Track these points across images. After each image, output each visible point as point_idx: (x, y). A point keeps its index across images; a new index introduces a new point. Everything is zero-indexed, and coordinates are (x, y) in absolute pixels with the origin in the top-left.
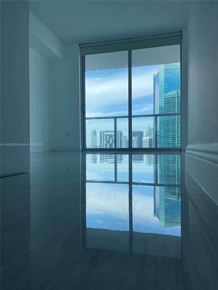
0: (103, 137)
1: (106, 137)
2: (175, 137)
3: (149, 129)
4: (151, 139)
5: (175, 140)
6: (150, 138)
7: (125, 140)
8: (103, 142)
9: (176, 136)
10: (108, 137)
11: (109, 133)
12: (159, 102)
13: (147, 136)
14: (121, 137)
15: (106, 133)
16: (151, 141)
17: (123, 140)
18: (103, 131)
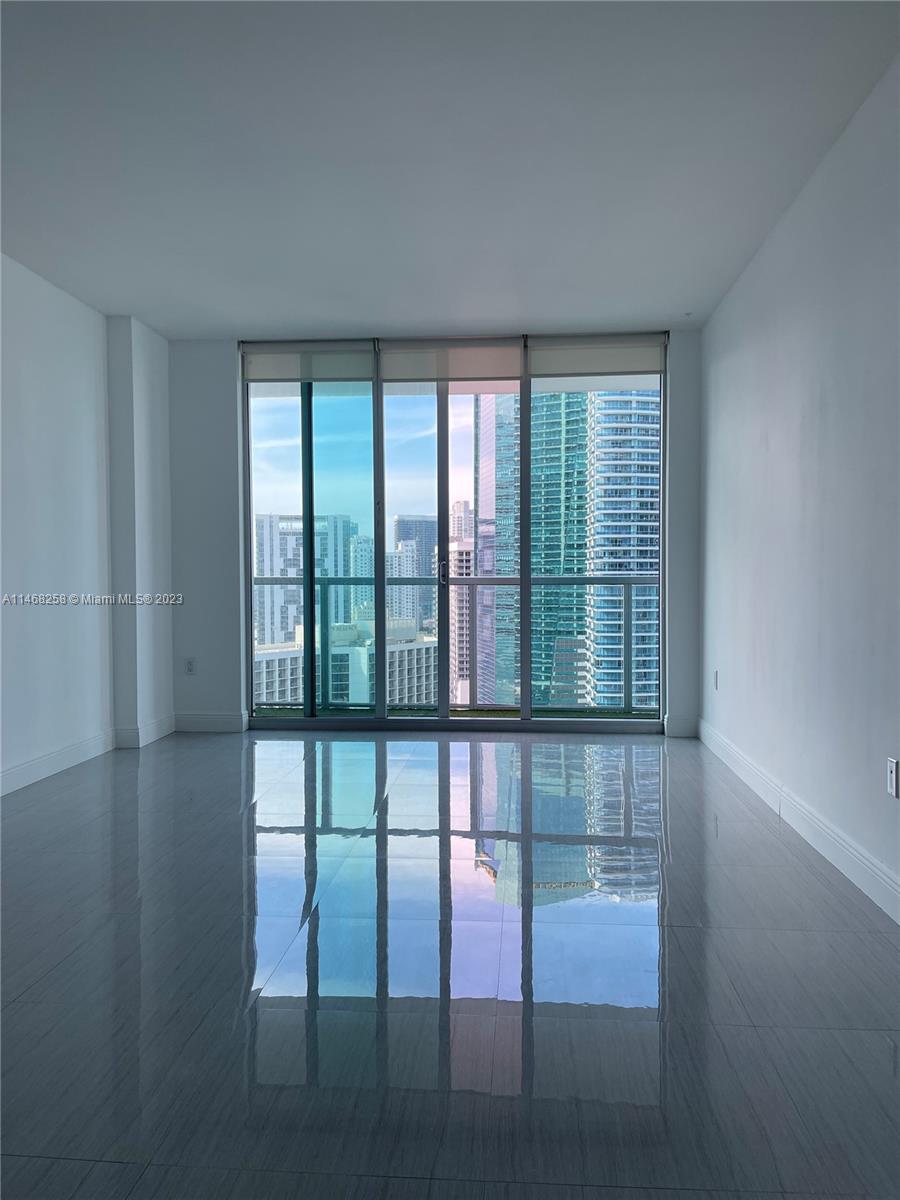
0: (272, 540)
1: (284, 542)
2: (559, 547)
3: (462, 509)
4: (468, 554)
6: (462, 549)
7: (363, 553)
8: (272, 561)
9: (563, 540)
12: (497, 405)
14: (347, 543)
15: (283, 525)
16: (468, 561)
17: (359, 556)
18: (271, 517)
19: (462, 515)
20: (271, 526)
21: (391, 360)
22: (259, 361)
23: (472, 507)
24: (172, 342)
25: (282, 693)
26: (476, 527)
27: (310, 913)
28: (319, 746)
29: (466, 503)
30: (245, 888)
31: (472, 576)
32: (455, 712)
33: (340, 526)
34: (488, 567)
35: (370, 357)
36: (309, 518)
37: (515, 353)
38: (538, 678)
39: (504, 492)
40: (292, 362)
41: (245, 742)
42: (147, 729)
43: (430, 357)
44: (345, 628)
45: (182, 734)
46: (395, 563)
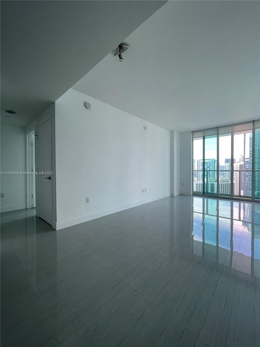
19: (241, 157)
20: (200, 161)
21: (220, 131)
22: (195, 134)
23: (243, 156)
24: (181, 133)
25: (199, 190)
26: (244, 160)
27: (203, 224)
28: (206, 200)
29: (242, 155)
30: (191, 221)
31: (243, 170)
32: (235, 196)
34: (247, 167)
35: (216, 131)
36: (204, 160)
37: (251, 125)
40: (201, 134)
41: (192, 197)
42: (176, 194)
43: (230, 129)
44: (214, 179)
45: (181, 195)
46: (225, 167)
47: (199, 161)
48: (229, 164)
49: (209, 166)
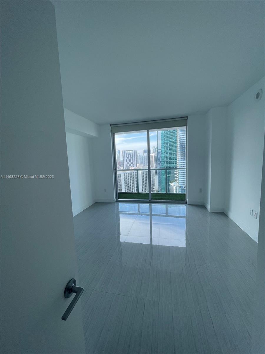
1: (126, 154)
2: (172, 153)
4: (156, 155)
5: (171, 155)
8: (125, 157)
10: (128, 154)
11: (128, 152)
13: (153, 153)
14: (136, 154)
15: (126, 152)
18: (124, 151)
23: (157, 147)
26: (158, 150)
33: (135, 151)
38: (168, 175)
39: (162, 145)
46: (144, 157)
47: (124, 152)
48: (147, 154)
49: (132, 156)
